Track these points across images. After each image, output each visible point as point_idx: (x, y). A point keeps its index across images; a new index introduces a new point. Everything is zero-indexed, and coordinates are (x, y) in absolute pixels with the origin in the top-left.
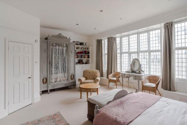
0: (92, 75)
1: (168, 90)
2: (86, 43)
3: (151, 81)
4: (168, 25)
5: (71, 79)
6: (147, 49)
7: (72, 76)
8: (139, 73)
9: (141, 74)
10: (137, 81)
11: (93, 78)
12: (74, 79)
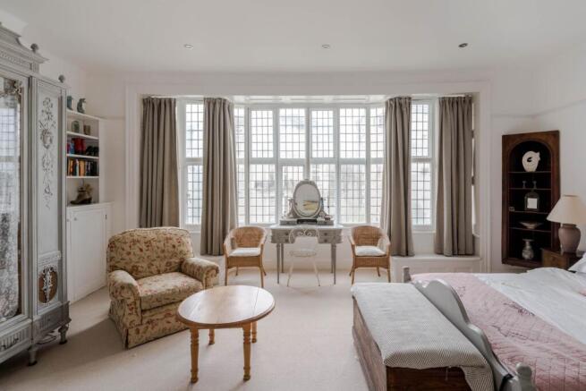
0: (163, 251)
1: (403, 256)
2: (82, 101)
3: (360, 241)
4: (402, 101)
5: (43, 298)
6: (331, 155)
7: (49, 277)
8: (325, 224)
9: (332, 224)
10: (328, 246)
11: (169, 264)
12: (57, 296)
